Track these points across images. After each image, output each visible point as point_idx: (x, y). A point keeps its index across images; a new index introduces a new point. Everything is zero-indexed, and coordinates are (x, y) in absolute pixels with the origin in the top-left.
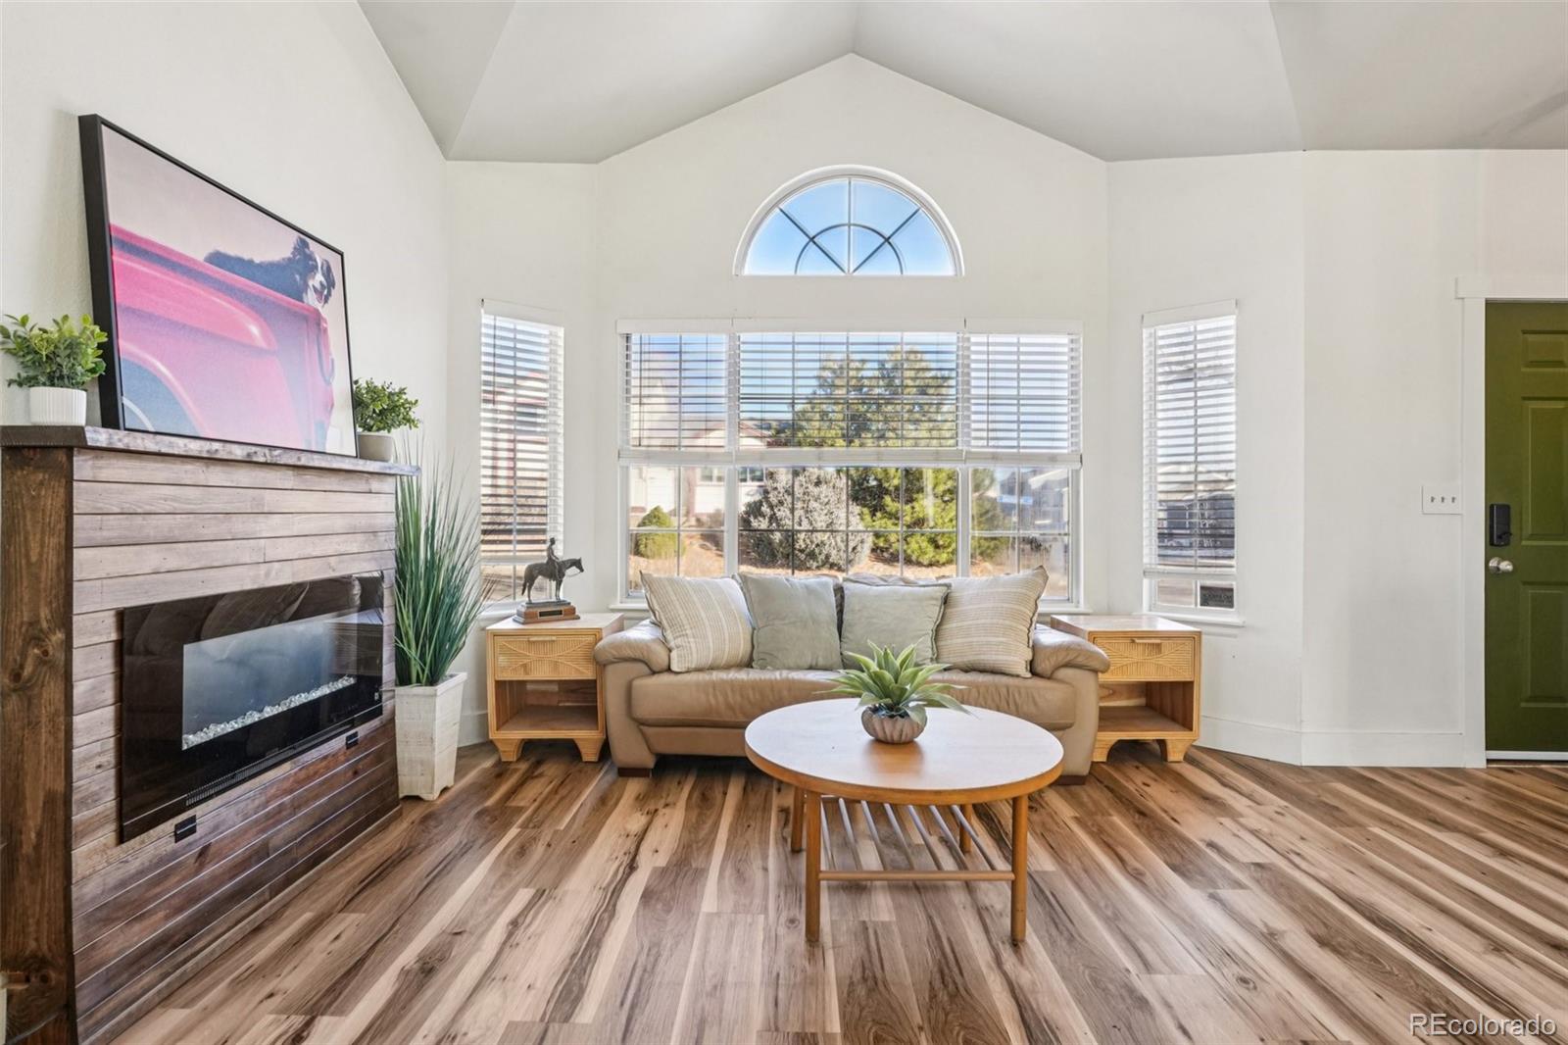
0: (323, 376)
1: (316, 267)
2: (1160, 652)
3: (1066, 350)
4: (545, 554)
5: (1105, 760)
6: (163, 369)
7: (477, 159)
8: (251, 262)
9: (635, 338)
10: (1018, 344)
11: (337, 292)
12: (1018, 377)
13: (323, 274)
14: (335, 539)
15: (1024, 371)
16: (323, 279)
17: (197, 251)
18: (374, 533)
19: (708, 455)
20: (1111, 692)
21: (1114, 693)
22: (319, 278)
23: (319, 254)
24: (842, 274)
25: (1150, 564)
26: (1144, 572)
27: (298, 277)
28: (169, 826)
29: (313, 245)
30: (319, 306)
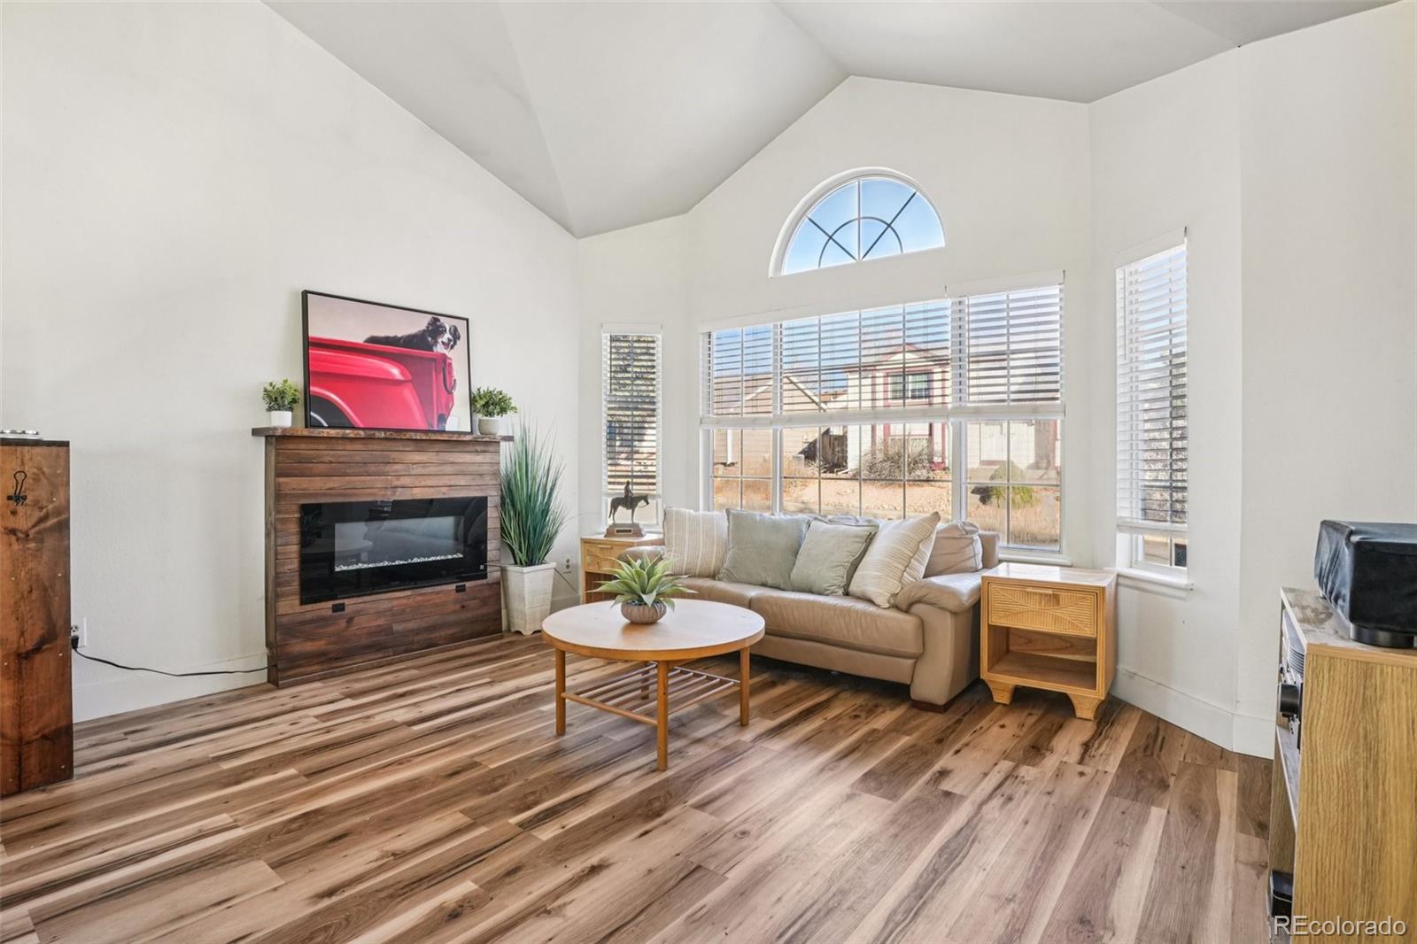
0: (446, 389)
1: (445, 331)
2: (1058, 602)
3: (1057, 300)
4: (623, 491)
5: (1007, 702)
6: (333, 396)
7: (596, 233)
8: (395, 337)
9: (714, 336)
10: (1009, 301)
11: (462, 343)
12: (1008, 333)
13: (451, 334)
14: (447, 477)
15: (1013, 326)
16: (450, 337)
17: (359, 338)
18: (481, 475)
19: (755, 419)
20: (1069, 645)
21: (1072, 646)
22: (447, 336)
23: (447, 323)
24: (854, 261)
25: (1132, 518)
26: (1118, 526)
27: (430, 339)
28: (330, 604)
29: (442, 319)
30: (446, 352)
